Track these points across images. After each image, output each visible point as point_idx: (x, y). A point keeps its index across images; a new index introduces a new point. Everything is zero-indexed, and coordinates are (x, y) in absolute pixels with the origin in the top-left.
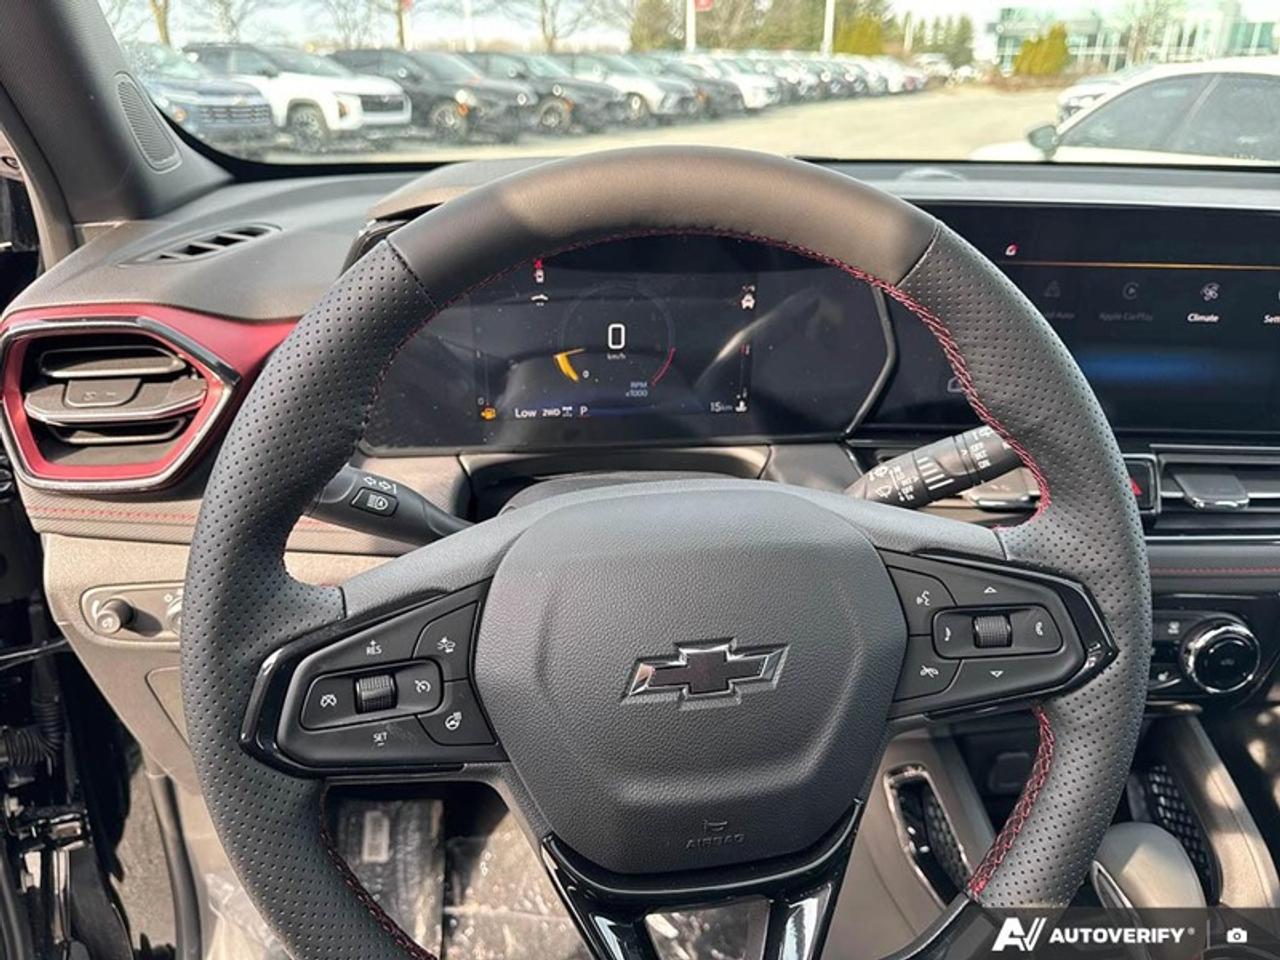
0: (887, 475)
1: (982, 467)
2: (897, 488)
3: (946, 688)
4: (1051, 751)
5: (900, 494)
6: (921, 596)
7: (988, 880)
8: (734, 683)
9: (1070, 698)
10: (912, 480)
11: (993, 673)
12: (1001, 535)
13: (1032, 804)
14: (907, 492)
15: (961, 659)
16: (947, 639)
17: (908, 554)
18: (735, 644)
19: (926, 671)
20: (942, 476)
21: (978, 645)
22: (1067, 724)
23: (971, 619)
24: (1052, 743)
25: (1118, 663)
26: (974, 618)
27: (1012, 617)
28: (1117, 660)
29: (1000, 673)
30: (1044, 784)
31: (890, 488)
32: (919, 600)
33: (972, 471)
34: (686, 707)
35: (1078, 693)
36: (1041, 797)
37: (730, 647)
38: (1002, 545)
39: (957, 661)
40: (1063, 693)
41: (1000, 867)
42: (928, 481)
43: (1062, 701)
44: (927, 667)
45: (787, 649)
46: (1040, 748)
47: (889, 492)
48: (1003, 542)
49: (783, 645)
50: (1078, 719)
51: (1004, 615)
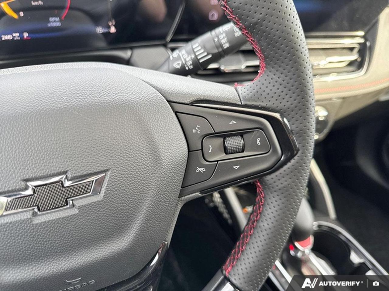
0: (179, 56)
1: (225, 48)
2: (184, 63)
3: (210, 178)
4: (263, 201)
5: (186, 66)
6: (195, 129)
7: (232, 266)
8: (72, 200)
9: (273, 175)
10: (191, 57)
11: (234, 167)
12: (239, 90)
13: (254, 228)
14: (189, 64)
15: (217, 161)
16: (210, 151)
17: (188, 104)
18: (69, 175)
19: (200, 169)
20: (205, 54)
21: (226, 153)
22: (271, 189)
23: (222, 139)
24: (263, 197)
25: (298, 156)
26: (224, 139)
27: (245, 136)
28: (298, 155)
29: (238, 167)
30: (260, 218)
31: (180, 63)
32: (194, 131)
33: (220, 50)
34: (37, 220)
35: (277, 173)
36: (258, 225)
37: (67, 177)
38: (239, 96)
39: (216, 163)
40: (269, 174)
41: (239, 260)
42: (199, 58)
43: (269, 177)
44: (199, 168)
45: (109, 173)
46: (257, 199)
47: (180, 65)
48: (240, 94)
49: (107, 170)
50: (277, 186)
51: (240, 136)
